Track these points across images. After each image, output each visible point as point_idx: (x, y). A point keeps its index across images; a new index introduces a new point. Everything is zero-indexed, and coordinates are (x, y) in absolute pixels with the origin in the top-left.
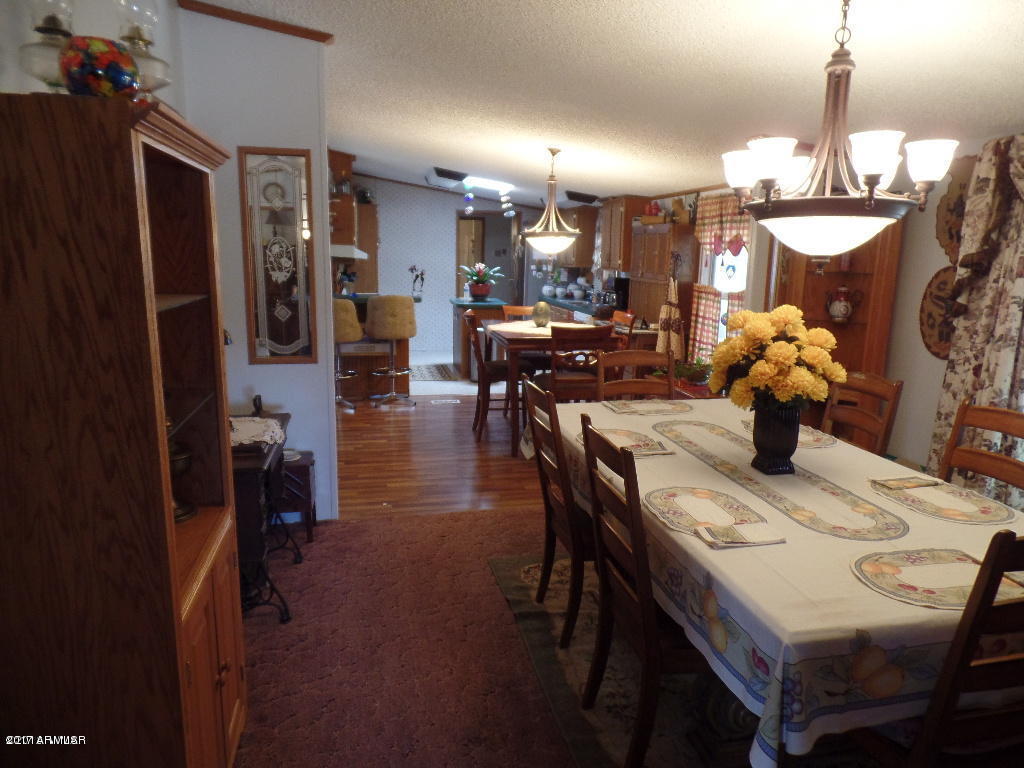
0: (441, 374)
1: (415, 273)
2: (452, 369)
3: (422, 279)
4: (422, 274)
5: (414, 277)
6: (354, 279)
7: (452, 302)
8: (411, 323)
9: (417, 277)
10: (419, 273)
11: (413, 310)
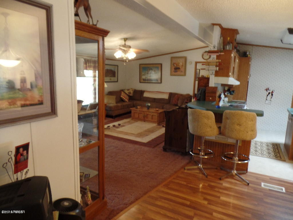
0: (274, 151)
1: (268, 91)
2: (282, 147)
3: (272, 95)
4: (272, 92)
5: (268, 94)
6: (234, 94)
7: (288, 111)
8: (252, 131)
9: (269, 93)
10: (271, 92)
11: (256, 122)
